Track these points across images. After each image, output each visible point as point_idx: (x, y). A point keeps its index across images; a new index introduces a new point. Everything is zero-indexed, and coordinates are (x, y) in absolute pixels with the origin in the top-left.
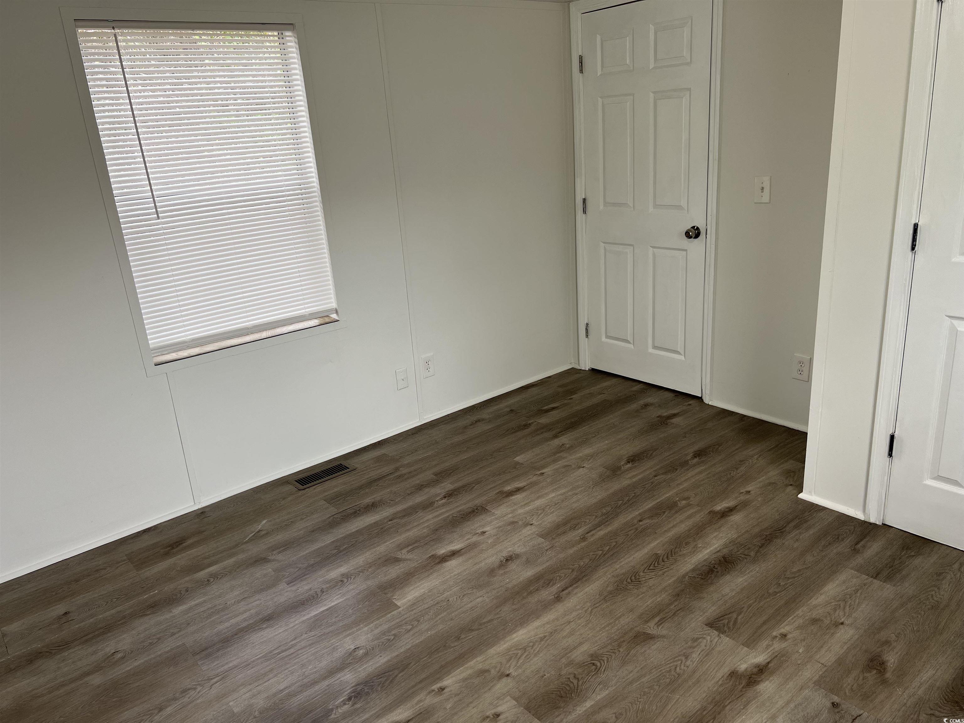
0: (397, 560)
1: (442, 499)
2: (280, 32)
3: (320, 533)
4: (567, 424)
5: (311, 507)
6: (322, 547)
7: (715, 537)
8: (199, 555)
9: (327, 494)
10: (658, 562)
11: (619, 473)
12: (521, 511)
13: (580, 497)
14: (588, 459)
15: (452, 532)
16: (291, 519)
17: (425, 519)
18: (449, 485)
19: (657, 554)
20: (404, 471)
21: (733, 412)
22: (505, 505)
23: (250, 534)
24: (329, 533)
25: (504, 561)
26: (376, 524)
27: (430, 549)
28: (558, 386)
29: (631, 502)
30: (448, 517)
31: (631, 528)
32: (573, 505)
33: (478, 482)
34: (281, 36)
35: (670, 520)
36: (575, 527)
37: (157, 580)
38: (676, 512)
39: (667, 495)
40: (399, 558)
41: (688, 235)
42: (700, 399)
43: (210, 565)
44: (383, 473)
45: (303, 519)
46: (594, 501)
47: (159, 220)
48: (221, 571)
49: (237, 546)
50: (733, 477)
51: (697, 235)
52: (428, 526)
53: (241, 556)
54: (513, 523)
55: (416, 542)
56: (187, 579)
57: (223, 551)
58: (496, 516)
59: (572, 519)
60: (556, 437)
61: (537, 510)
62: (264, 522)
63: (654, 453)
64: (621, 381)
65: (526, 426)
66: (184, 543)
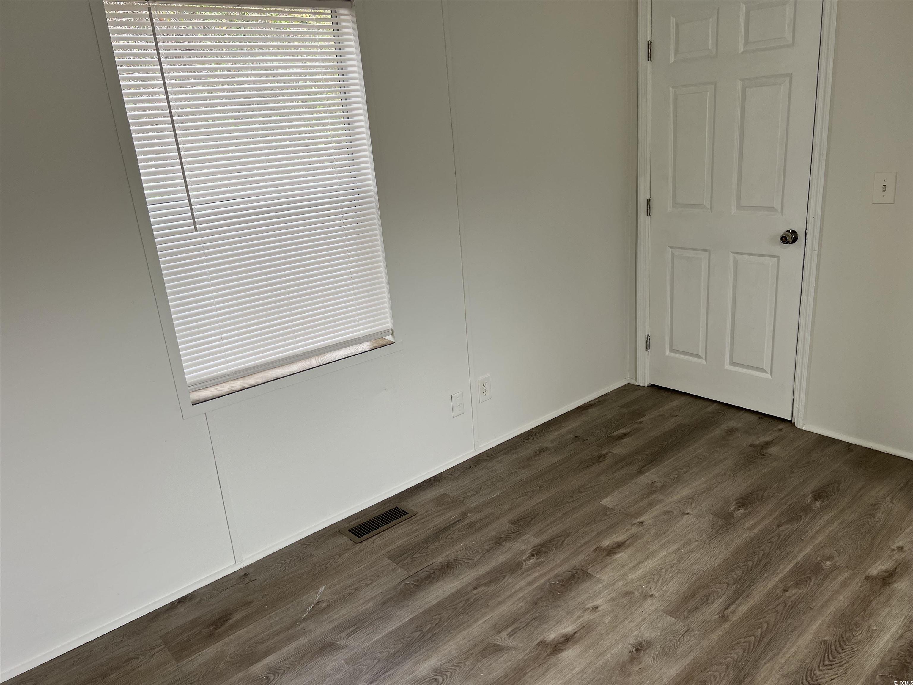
0: (498, 649)
1: (529, 558)
2: (333, 10)
3: (393, 606)
4: (647, 455)
5: (374, 568)
6: (400, 628)
7: (889, 614)
8: (251, 639)
9: (389, 549)
10: (832, 654)
11: (732, 521)
12: (632, 576)
13: (698, 556)
14: (690, 503)
15: (557, 607)
16: (353, 585)
17: (517, 587)
18: (533, 539)
19: (825, 642)
20: (473, 517)
21: (835, 440)
22: (610, 567)
23: (309, 606)
24: (403, 606)
25: (635, 652)
26: (459, 593)
27: (536, 633)
28: (621, 407)
29: (763, 563)
30: (544, 584)
31: (777, 602)
32: (693, 568)
33: (566, 534)
34: (335, 15)
35: (822, 589)
36: (707, 600)
37: (203, 677)
38: (826, 577)
39: (804, 553)
40: (500, 645)
41: (784, 240)
42: (790, 423)
43: (266, 654)
44: (449, 520)
45: (369, 585)
46: (718, 561)
47: (198, 233)
48: (282, 664)
49: (295, 624)
50: (873, 527)
51: (795, 240)
52: (523, 598)
53: (303, 641)
54: (628, 594)
55: (515, 621)
56: (241, 675)
57: (280, 632)
58: (604, 583)
59: (699, 588)
60: (640, 472)
61: (652, 575)
62: (322, 589)
63: (765, 494)
64: (690, 400)
65: (601, 458)
66: (230, 619)
